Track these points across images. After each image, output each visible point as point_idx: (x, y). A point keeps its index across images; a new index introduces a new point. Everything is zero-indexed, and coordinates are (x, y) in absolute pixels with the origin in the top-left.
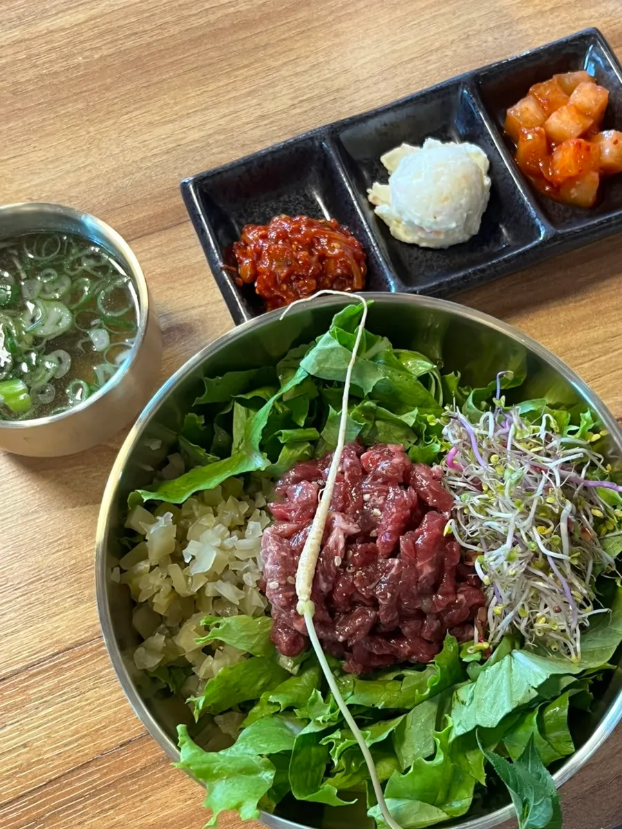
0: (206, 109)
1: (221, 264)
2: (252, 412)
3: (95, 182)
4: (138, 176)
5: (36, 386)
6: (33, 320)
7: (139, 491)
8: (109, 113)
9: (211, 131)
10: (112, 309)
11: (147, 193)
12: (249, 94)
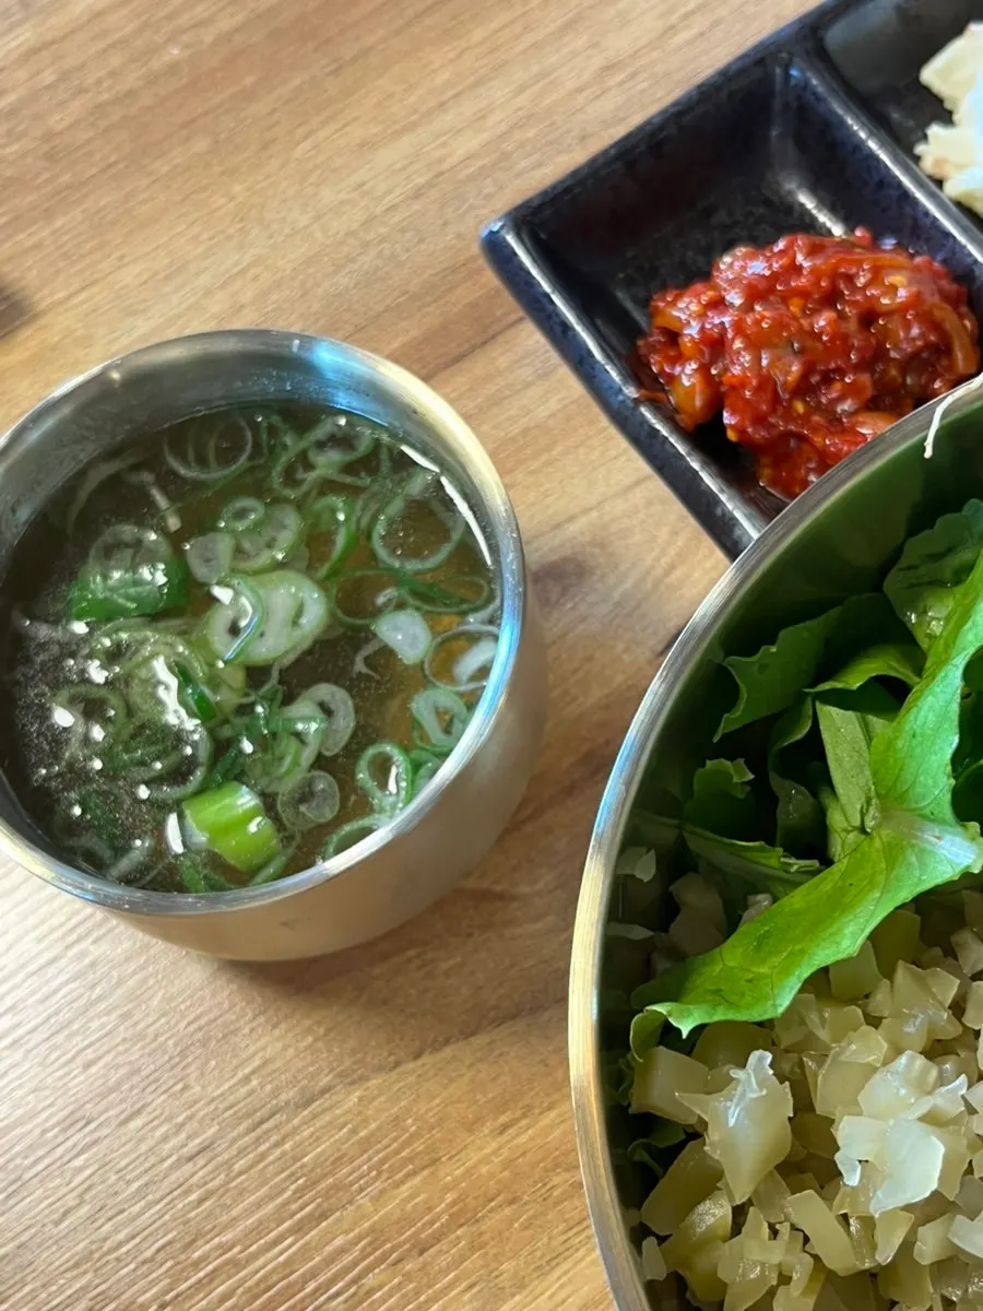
0: (478, 84)
1: (631, 392)
2: (876, 722)
3: (274, 297)
4: (367, 260)
5: (286, 787)
6: (234, 630)
7: (661, 1008)
8: (265, 147)
9: (503, 127)
10: (415, 553)
11: (396, 293)
12: (569, 26)
